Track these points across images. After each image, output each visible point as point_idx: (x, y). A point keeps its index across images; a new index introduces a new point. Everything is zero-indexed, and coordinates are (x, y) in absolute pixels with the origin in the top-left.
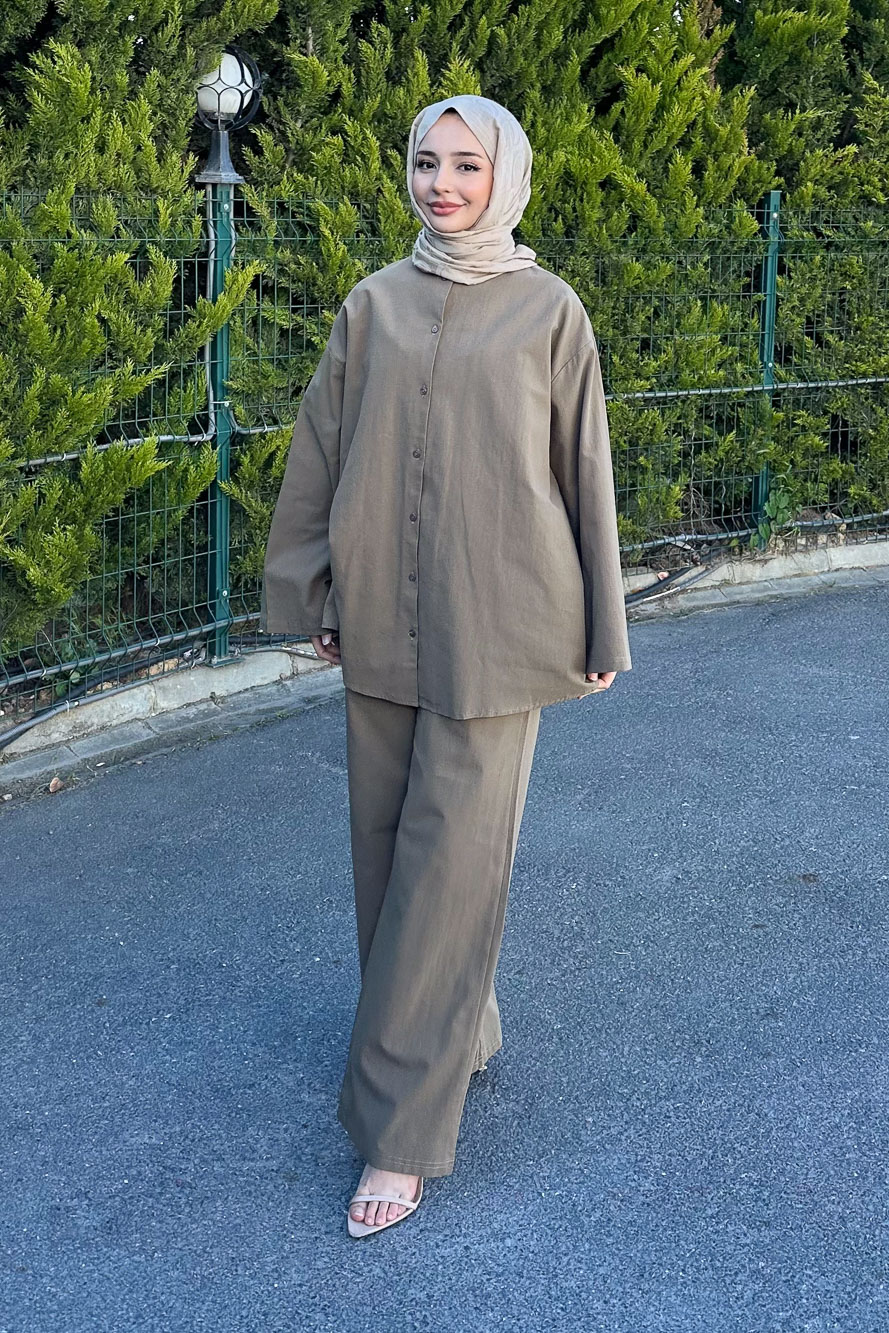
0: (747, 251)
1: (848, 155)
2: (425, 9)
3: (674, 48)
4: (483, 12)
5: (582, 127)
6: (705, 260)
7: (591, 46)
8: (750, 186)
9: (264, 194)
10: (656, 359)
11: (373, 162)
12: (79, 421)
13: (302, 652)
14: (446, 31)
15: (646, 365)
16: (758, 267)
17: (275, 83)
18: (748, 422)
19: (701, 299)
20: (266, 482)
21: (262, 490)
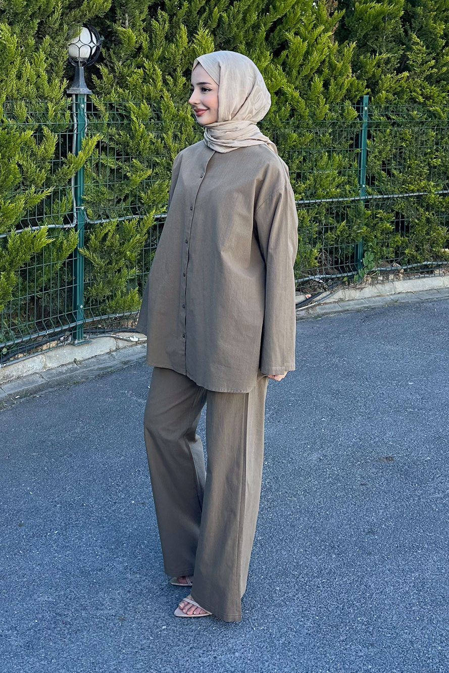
0: (351, 127)
1: (404, 77)
2: (186, 4)
3: (314, 23)
4: (216, 5)
5: (266, 64)
6: (330, 131)
7: (271, 22)
8: (353, 93)
9: (102, 99)
10: (304, 184)
11: (158, 82)
12: (7, 218)
13: (122, 337)
14: (196, 15)
15: (299, 186)
16: (357, 135)
17: (108, 42)
18: (352, 216)
19: (328, 152)
20: (103, 248)
21: (101, 253)
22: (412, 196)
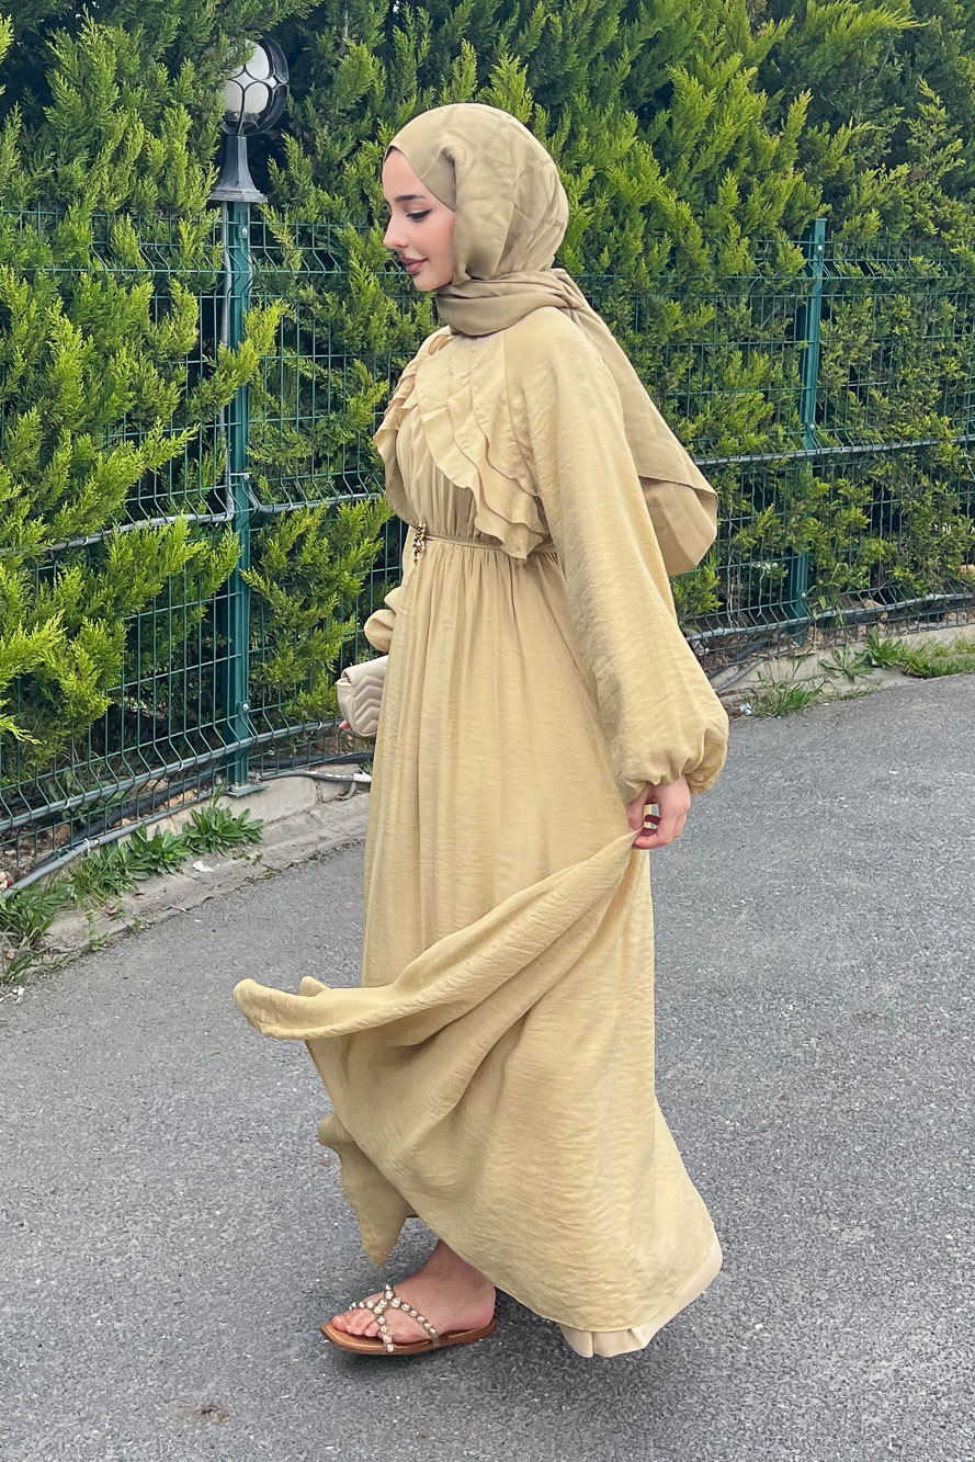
0: (791, 291)
1: (900, 177)
9: (286, 217)
19: (741, 348)
20: (293, 570)
21: (287, 582)
22: (909, 447)
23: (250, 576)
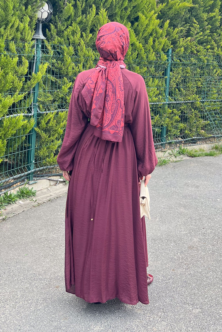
0: (164, 65)
1: (189, 40)
8: (165, 47)
9: (50, 43)
11: (78, 35)
18: (162, 112)
19: (152, 77)
20: (47, 128)
21: (45, 130)
22: (189, 102)
23: (37, 129)
